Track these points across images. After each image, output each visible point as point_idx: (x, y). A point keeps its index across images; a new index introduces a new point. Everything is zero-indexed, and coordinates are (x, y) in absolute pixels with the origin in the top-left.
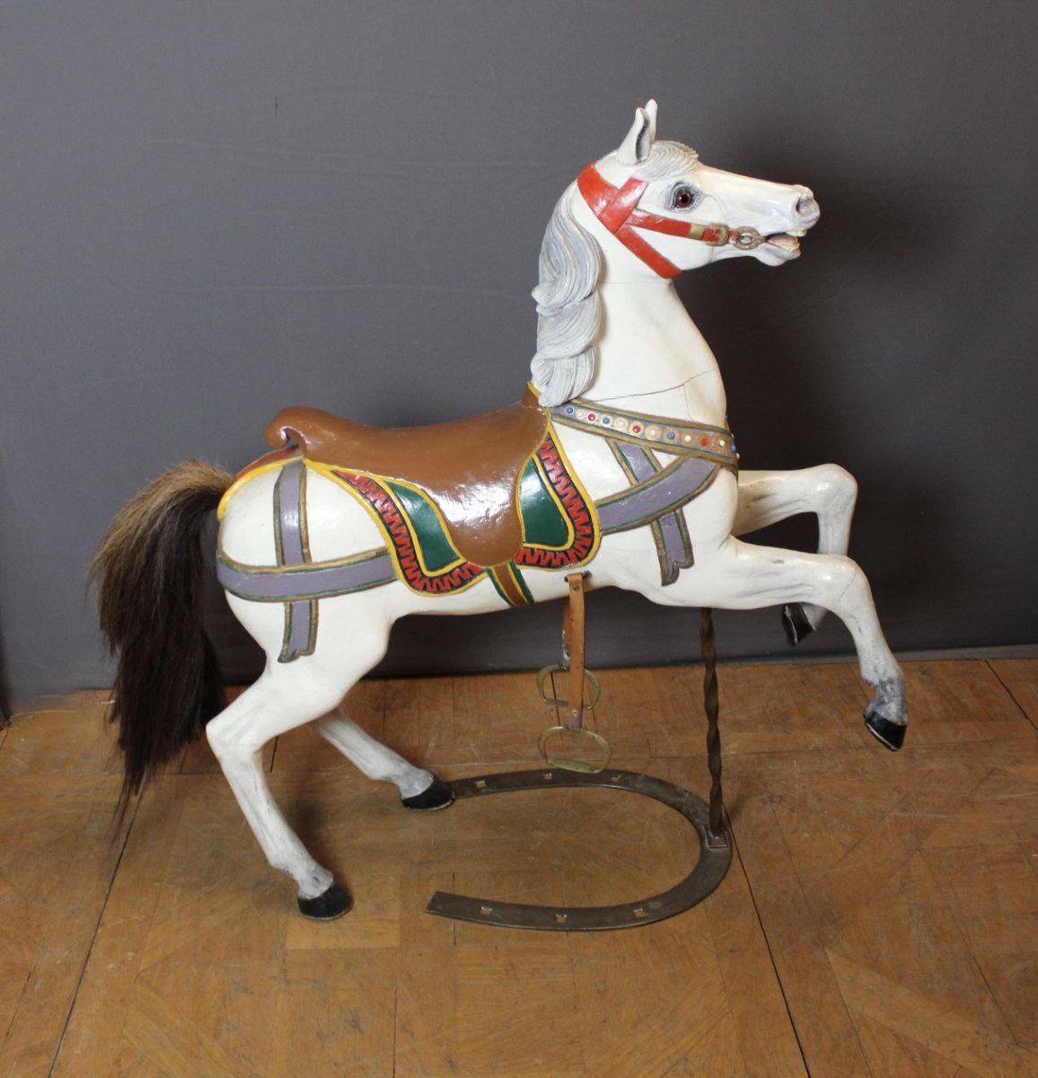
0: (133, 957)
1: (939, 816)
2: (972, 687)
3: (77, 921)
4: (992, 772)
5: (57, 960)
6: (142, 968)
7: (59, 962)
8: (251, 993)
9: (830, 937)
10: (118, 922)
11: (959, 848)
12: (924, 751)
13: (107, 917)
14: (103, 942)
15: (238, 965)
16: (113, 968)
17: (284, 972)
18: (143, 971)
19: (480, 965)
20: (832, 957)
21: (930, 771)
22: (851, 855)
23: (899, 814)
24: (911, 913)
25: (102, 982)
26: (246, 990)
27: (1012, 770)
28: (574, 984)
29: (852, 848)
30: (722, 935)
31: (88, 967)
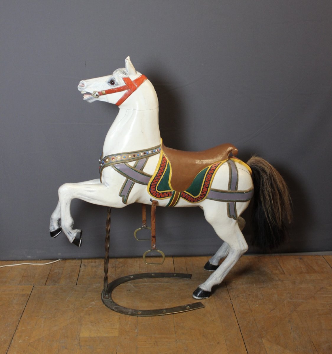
0: (28, 339)
1: (303, 301)
2: (317, 263)
3: (9, 328)
4: (322, 288)
5: (2, 339)
6: (31, 342)
7: (2, 340)
8: (68, 349)
9: (264, 335)
10: (23, 329)
11: (309, 310)
12: (299, 282)
13: (19, 327)
14: (17, 334)
15: (64, 341)
16: (21, 342)
17: (79, 343)
18: (32, 342)
19: (146, 342)
20: (264, 341)
21: (301, 288)
22: (272, 312)
23: (289, 300)
24: (291, 329)
25: (17, 346)
26: (66, 348)
27: (329, 288)
28: (177, 348)
29: (273, 310)
30: (228, 334)
31: (12, 341)
